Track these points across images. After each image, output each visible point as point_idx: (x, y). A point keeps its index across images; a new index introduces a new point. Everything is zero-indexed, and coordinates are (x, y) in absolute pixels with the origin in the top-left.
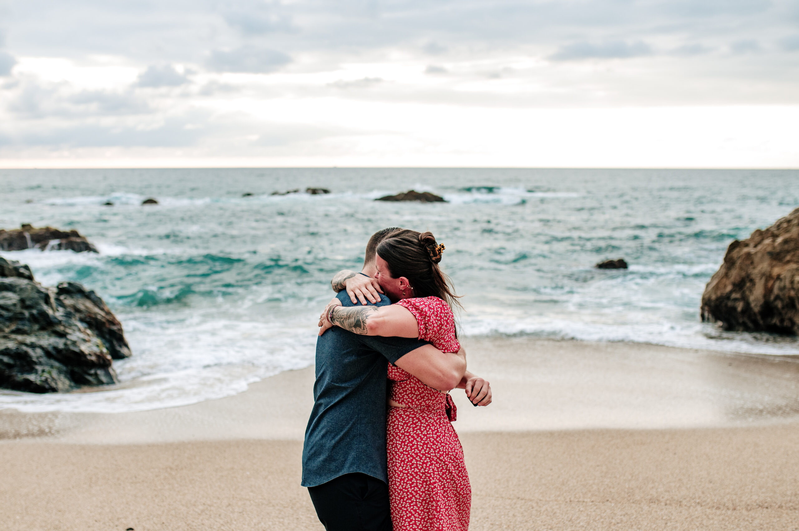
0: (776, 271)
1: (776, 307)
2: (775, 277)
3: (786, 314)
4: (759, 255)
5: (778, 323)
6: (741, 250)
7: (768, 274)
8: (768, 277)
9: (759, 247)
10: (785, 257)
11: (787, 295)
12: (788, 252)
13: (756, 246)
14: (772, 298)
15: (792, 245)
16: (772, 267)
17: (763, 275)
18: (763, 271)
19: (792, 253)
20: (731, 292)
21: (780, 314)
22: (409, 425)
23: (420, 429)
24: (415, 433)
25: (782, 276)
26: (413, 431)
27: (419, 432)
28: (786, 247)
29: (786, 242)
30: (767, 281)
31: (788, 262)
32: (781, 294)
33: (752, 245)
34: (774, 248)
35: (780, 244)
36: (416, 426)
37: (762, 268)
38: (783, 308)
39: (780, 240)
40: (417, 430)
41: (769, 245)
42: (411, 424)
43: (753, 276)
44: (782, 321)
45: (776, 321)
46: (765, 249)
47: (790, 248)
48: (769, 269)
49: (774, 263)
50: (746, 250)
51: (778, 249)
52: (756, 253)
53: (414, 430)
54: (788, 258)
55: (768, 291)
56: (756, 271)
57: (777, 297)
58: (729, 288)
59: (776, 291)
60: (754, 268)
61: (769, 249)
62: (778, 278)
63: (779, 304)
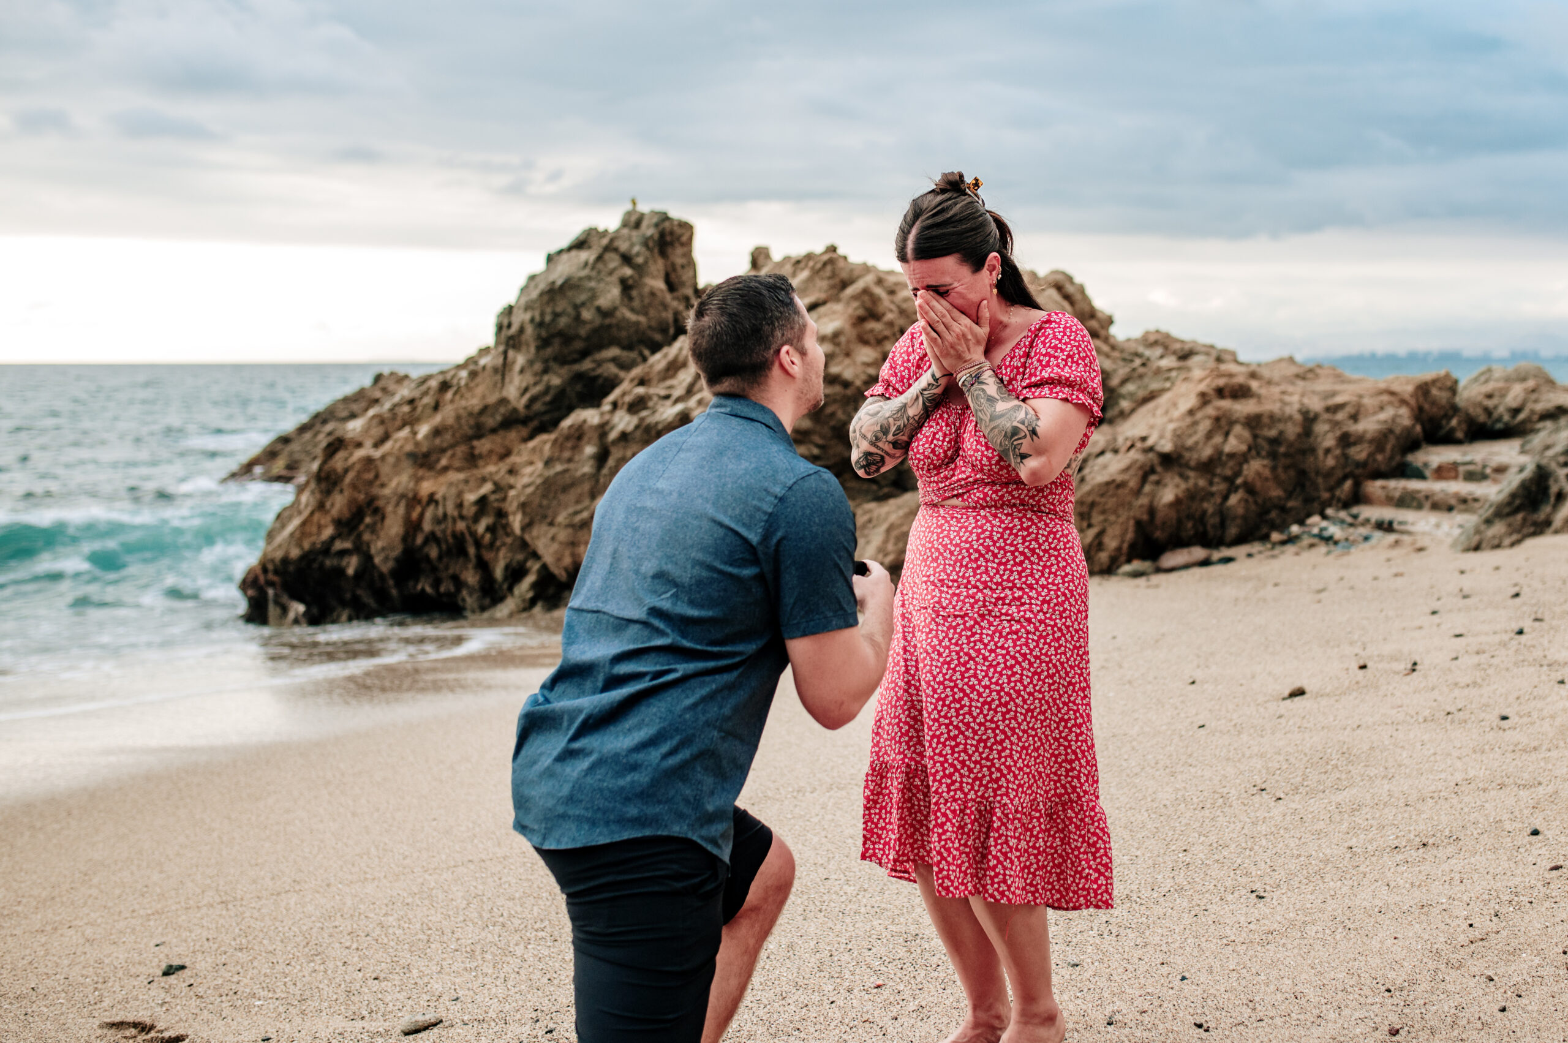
0: (426, 487)
1: (427, 558)
2: (425, 500)
3: (447, 568)
4: (391, 460)
5: (429, 590)
6: (351, 454)
7: (410, 495)
8: (413, 500)
9: (388, 446)
10: (438, 460)
11: (449, 532)
12: (443, 451)
13: (376, 445)
14: (419, 540)
15: (448, 437)
16: (418, 480)
17: (403, 496)
18: (400, 490)
19: (449, 453)
20: (332, 539)
21: (434, 569)
22: (1015, 531)
23: (1036, 540)
24: (1028, 547)
25: (438, 497)
26: (1023, 544)
27: (1034, 545)
28: (438, 441)
29: (437, 432)
30: (410, 507)
31: (446, 469)
32: (438, 530)
33: (368, 443)
34: (417, 444)
35: (426, 437)
36: (1029, 534)
37: (398, 484)
38: (440, 557)
39: (423, 430)
40: (1030, 541)
41: (406, 439)
42: (1019, 530)
43: (380, 503)
44: (436, 584)
45: (425, 585)
46: (401, 447)
47: (445, 445)
48: (411, 485)
49: (421, 472)
50: (360, 453)
51: (424, 449)
52: (383, 458)
53: (1024, 541)
54: (444, 462)
55: (412, 527)
56: (387, 491)
57: (432, 538)
58: (328, 532)
59: (427, 526)
60: (383, 485)
61: (409, 447)
62: (432, 499)
63: (434, 552)
